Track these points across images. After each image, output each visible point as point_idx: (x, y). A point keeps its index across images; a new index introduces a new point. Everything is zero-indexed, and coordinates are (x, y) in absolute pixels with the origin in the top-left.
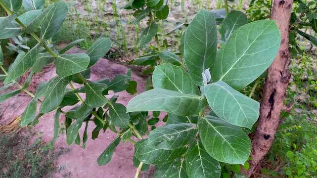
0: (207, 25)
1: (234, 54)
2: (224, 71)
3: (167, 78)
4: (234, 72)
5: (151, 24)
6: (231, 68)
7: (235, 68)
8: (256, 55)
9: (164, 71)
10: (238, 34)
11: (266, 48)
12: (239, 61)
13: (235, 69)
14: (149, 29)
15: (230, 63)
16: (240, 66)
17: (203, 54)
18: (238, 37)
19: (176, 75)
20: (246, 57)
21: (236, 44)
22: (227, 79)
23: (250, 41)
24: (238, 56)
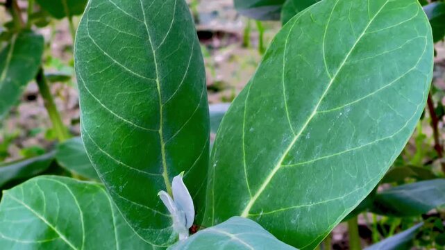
0: (150, 17)
1: (281, 113)
2: (255, 181)
3: (51, 233)
4: (290, 178)
5: (14, 38)
6: (278, 166)
7: (290, 165)
8: (354, 108)
9: (38, 205)
10: (290, 41)
11: (387, 79)
12: (302, 138)
13: (293, 170)
14: (10, 55)
15: (272, 149)
16: (308, 155)
17: (150, 120)
18: (290, 51)
19: (86, 216)
20: (322, 120)
21: (288, 76)
22: (267, 209)
23: (333, 61)
24: (297, 120)
